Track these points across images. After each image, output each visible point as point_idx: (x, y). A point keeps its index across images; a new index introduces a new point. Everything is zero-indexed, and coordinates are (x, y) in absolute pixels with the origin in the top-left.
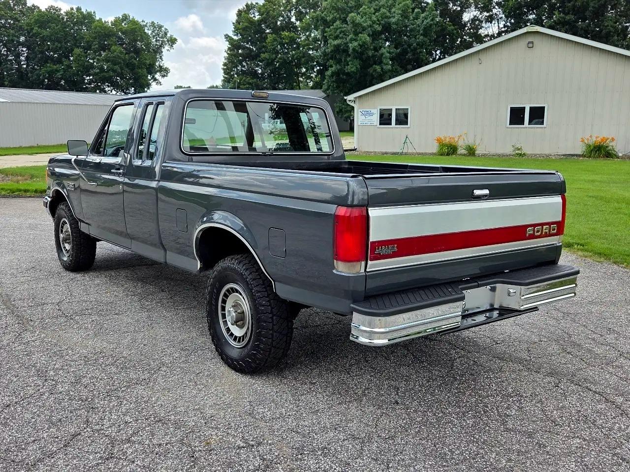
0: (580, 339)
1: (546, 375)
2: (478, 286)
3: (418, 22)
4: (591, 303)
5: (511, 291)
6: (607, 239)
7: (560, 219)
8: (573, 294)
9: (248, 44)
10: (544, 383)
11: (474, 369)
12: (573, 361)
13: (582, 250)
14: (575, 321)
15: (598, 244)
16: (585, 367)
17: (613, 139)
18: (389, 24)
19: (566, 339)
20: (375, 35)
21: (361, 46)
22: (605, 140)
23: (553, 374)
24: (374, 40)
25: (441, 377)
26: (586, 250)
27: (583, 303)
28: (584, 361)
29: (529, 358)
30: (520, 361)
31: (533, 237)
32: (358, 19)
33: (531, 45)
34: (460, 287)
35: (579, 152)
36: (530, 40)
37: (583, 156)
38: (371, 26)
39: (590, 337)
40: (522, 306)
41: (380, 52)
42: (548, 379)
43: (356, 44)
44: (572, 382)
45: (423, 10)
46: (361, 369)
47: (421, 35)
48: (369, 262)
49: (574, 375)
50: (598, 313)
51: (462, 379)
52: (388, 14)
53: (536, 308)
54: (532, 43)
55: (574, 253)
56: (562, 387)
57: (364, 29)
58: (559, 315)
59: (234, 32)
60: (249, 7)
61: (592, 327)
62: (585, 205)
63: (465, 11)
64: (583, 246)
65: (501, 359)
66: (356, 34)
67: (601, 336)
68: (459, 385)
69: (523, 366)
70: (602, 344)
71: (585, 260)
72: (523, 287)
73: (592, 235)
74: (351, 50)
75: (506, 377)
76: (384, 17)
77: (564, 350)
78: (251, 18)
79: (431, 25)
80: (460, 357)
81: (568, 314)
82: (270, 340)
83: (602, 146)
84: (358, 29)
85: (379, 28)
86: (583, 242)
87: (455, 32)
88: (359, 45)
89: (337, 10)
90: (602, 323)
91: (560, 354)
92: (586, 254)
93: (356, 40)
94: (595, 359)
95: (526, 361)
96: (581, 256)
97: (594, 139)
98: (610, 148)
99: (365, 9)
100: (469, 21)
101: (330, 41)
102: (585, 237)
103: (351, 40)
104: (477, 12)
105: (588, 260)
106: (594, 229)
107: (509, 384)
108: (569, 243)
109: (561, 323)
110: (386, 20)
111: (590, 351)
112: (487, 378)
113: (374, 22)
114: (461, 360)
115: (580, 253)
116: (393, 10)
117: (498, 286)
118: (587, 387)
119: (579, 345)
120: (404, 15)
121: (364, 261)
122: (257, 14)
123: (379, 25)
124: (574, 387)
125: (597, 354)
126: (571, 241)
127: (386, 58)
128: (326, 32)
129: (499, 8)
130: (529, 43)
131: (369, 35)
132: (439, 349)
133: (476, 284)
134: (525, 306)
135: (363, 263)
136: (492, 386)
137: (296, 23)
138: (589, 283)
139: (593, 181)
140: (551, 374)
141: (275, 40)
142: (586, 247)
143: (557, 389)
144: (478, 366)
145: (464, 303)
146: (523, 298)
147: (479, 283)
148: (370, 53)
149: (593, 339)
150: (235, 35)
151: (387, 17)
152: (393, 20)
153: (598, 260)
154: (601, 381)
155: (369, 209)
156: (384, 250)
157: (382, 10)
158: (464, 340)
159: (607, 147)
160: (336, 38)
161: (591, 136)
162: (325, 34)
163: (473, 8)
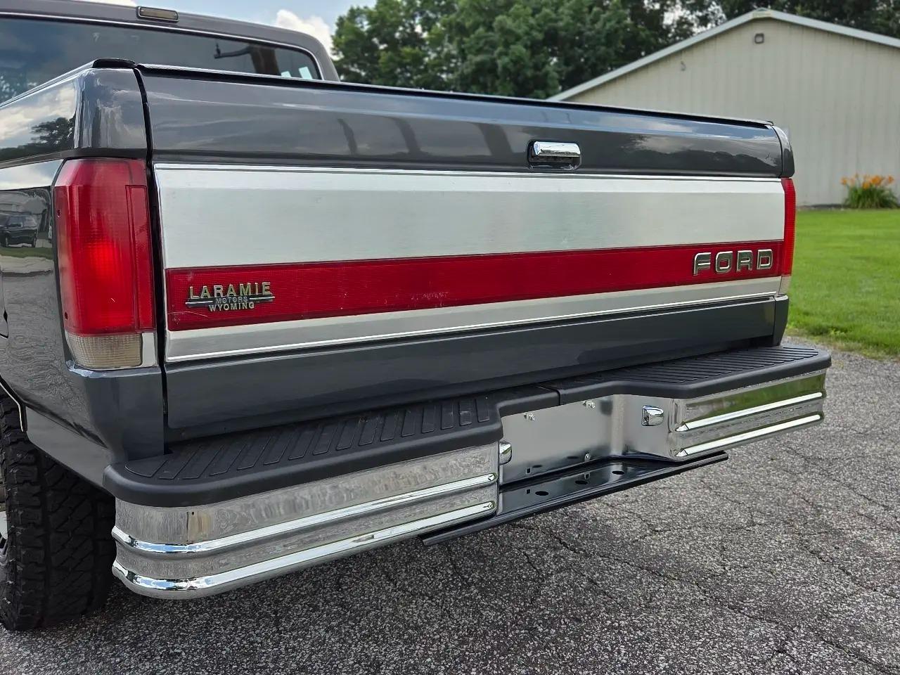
0: (840, 518)
1: (755, 618)
2: (559, 401)
3: (598, 26)
4: (864, 435)
5: (652, 412)
6: (888, 320)
7: (779, 235)
8: (817, 417)
9: (353, 66)
10: (749, 643)
11: (584, 604)
12: (822, 575)
13: (844, 339)
14: (829, 476)
15: (873, 329)
16: (850, 591)
17: (891, 180)
18: (556, 30)
19: (810, 518)
20: (534, 47)
21: (515, 62)
22: (878, 180)
23: (774, 613)
24: (534, 54)
25: (498, 627)
26: (853, 339)
27: (847, 436)
28: (848, 574)
29: (720, 570)
30: (700, 578)
31: (710, 276)
32: (509, 23)
33: (759, 39)
34: (501, 404)
35: (839, 200)
36: (759, 31)
37: (846, 206)
38: (527, 33)
39: (862, 511)
40: (682, 450)
41: (544, 71)
42: (762, 628)
43: (506, 59)
44: (820, 636)
45: (605, 8)
46: (316, 608)
47: (603, 45)
48: (171, 336)
49: (824, 616)
50: (877, 458)
51: (548, 634)
52: (554, 16)
53: (722, 452)
54: (762, 35)
55: (830, 343)
56: (794, 652)
57: (518, 38)
58: (796, 464)
59: (333, 49)
60: (354, 14)
61: (864, 488)
62: (849, 270)
63: (667, 11)
64: (846, 331)
65: (655, 573)
66: (507, 45)
67: (887, 508)
68: (535, 650)
69: (705, 592)
70: (888, 529)
71: (849, 356)
72: (681, 403)
73: (862, 313)
74: (500, 69)
75: (658, 624)
76: (547, 19)
77: (804, 546)
78: (357, 28)
79: (616, 31)
80: (561, 570)
81: (816, 460)
82: (42, 553)
83: (875, 190)
84: (510, 37)
85: (539, 36)
86: (845, 325)
87: (652, 40)
88: (512, 61)
89: (480, 11)
90: (886, 478)
91: (793, 556)
92: (852, 344)
93: (506, 54)
94: (873, 568)
95: (712, 576)
96: (842, 350)
97: (862, 181)
98: (887, 192)
99: (518, 9)
100: (673, 25)
101: (469, 57)
102: (850, 317)
103: (501, 54)
104: (684, 11)
105: (854, 355)
106: (865, 304)
107: (663, 647)
108: (821, 327)
109: (799, 479)
110: (550, 24)
111: (861, 547)
112: (611, 628)
113: (532, 28)
114: (561, 580)
115: (840, 344)
116: (561, 10)
117: (618, 400)
118: (857, 653)
119: (837, 533)
120: (577, 15)
121: (149, 330)
122: (365, 23)
123: (540, 31)
124: (824, 652)
125: (879, 555)
126: (824, 324)
127: (552, 78)
128: (464, 43)
129: (718, 4)
130: (758, 35)
131: (526, 46)
132: (519, 549)
133: (554, 394)
134: (690, 451)
135: (149, 338)
136: (619, 652)
137: (421, 35)
138: (857, 397)
139: (862, 237)
140: (767, 615)
141: (391, 60)
142: (852, 333)
143: (782, 659)
144: (596, 593)
145: (503, 448)
146: (682, 429)
147: (562, 392)
148: (529, 73)
149: (869, 517)
150: (334, 54)
151: (552, 20)
152: (561, 24)
153: (874, 355)
154: (890, 631)
155: (156, 166)
156: (221, 297)
157: (546, 10)
158: (582, 526)
159: (882, 191)
160: (479, 51)
161: (857, 176)
162: (463, 46)
163: (679, 6)
